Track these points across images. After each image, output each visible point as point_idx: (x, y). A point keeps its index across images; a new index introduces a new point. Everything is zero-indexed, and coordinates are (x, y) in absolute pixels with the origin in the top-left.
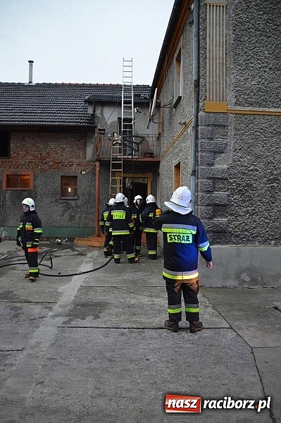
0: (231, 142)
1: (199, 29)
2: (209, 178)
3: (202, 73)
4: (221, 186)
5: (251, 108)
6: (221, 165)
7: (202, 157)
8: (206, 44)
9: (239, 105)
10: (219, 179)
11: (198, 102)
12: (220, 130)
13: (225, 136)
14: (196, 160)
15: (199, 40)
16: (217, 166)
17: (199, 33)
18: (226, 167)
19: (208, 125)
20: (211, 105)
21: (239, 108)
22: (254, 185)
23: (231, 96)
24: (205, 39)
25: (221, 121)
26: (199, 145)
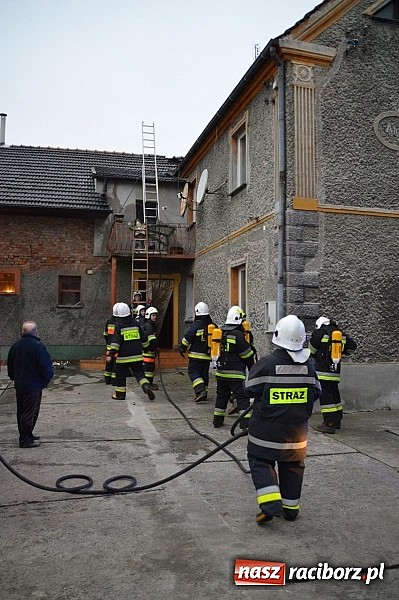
0: (322, 244)
1: (285, 113)
2: (299, 286)
3: (289, 164)
4: (312, 295)
5: (342, 207)
6: (312, 272)
7: (291, 262)
8: (294, 130)
9: (331, 203)
10: (309, 287)
11: (285, 197)
12: (310, 231)
13: (315, 237)
14: (284, 266)
15: (285, 125)
16: (307, 273)
17: (285, 117)
18: (316, 273)
19: (297, 225)
20: (300, 202)
21: (329, 206)
22: (347, 295)
23: (321, 192)
24: (292, 124)
25: (311, 221)
26: (288, 248)
